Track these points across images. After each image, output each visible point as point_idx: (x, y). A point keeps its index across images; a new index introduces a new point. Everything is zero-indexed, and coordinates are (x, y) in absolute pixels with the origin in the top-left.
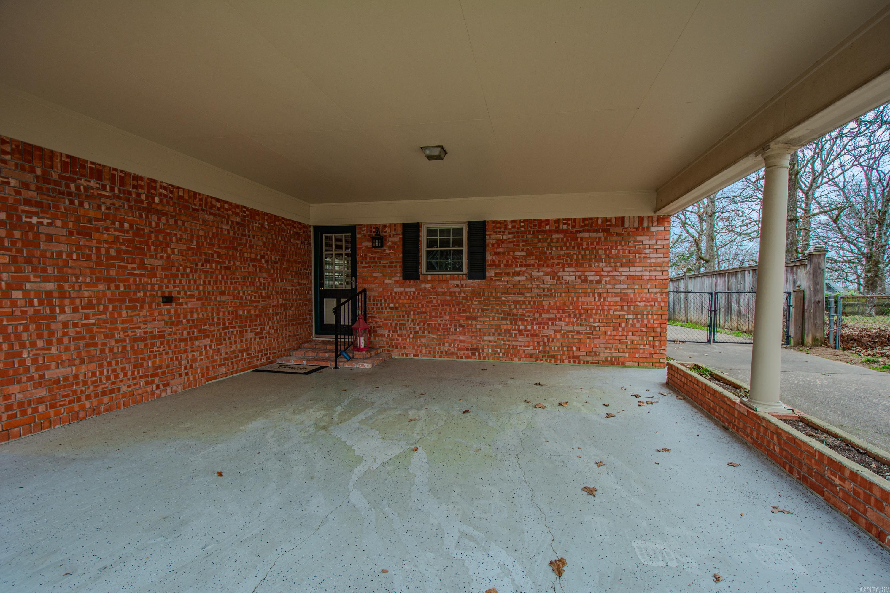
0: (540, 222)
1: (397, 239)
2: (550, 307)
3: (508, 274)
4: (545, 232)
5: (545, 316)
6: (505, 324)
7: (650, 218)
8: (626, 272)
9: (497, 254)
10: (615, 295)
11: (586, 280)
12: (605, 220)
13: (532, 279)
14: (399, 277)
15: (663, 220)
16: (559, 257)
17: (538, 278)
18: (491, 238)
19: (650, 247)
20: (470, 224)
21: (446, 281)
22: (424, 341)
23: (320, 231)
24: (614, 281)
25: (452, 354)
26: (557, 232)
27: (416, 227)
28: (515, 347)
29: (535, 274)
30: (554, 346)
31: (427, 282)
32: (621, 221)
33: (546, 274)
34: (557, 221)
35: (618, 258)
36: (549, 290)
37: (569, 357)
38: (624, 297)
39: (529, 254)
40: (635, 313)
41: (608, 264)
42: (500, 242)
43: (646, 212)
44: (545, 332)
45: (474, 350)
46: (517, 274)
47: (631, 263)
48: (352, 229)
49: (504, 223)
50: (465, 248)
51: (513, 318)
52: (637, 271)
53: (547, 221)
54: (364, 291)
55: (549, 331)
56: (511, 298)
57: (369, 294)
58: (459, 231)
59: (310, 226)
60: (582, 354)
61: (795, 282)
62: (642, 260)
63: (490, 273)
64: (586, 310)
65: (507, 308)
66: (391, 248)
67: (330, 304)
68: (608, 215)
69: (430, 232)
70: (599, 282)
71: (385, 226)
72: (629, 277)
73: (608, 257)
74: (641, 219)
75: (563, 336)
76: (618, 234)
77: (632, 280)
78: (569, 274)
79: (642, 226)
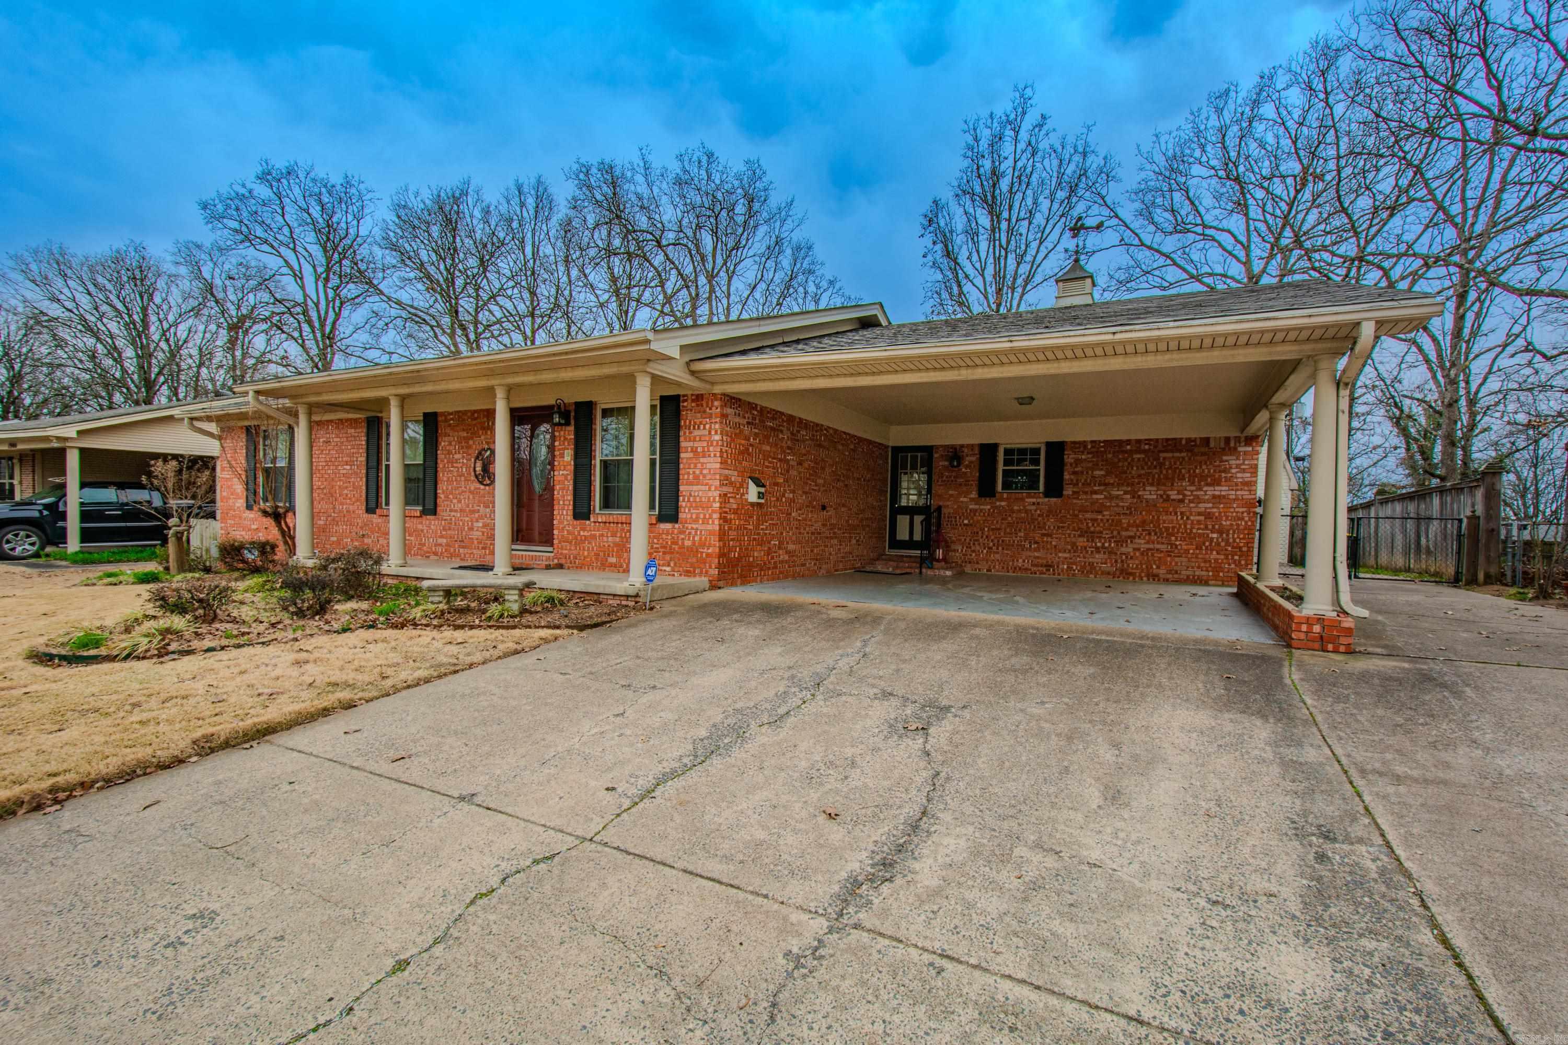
0: (1120, 443)
1: (973, 459)
2: (1129, 525)
3: (1086, 493)
4: (1126, 452)
5: (1124, 533)
6: (1081, 542)
7: (1237, 439)
8: (1210, 491)
9: (1074, 473)
10: (1199, 514)
11: (1168, 499)
12: (1189, 440)
13: (1110, 498)
14: (974, 495)
15: (1250, 440)
16: (1140, 476)
17: (1117, 497)
18: (1069, 458)
19: (1238, 466)
20: (1049, 445)
21: (1022, 499)
22: (998, 556)
23: (897, 450)
24: (1198, 500)
25: (1026, 569)
26: (1139, 451)
27: (995, 447)
28: (1091, 564)
29: (1115, 492)
30: (1132, 564)
31: (1002, 500)
32: (1206, 441)
33: (1126, 493)
34: (1139, 441)
35: (1202, 478)
36: (1129, 508)
37: (1148, 576)
38: (1208, 516)
39: (1108, 473)
40: (1220, 532)
41: (1192, 484)
42: (1078, 462)
43: (1233, 433)
44: (1123, 550)
45: (1048, 566)
46: (1096, 492)
47: (1217, 482)
48: (928, 450)
49: (1084, 444)
50: (1042, 467)
51: (1091, 536)
52: (1222, 490)
53: (1129, 442)
54: (939, 509)
55: (1128, 549)
56: (1088, 515)
57: (944, 511)
58: (1036, 451)
59: (887, 447)
60: (1162, 572)
62: (1227, 480)
63: (1068, 491)
64: (1167, 529)
65: (1084, 526)
66: (967, 467)
67: (903, 521)
68: (1193, 435)
69: (1008, 452)
70: (1182, 501)
71: (962, 446)
72: (1214, 497)
73: (1192, 477)
74: (1227, 440)
75: (1142, 554)
76: (1203, 454)
77: (1217, 499)
78: (1150, 493)
79: (1228, 446)
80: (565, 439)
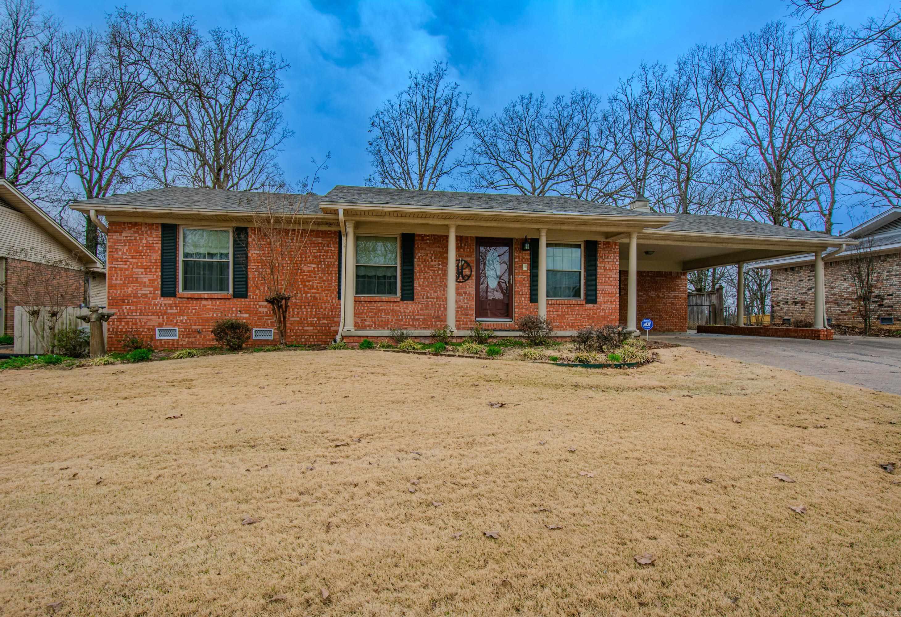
2: (646, 308)
4: (644, 276)
5: (644, 311)
7: (681, 273)
8: (673, 294)
10: (670, 303)
11: (659, 297)
12: (665, 272)
15: (685, 274)
16: (648, 287)
19: (680, 284)
24: (669, 297)
26: (648, 276)
32: (671, 273)
33: (644, 294)
34: (648, 272)
35: (670, 288)
36: (646, 300)
37: (653, 329)
38: (673, 303)
40: (676, 310)
41: (667, 290)
43: (680, 270)
47: (674, 290)
52: (677, 293)
53: (644, 272)
60: (658, 327)
61: (710, 301)
62: (678, 289)
64: (659, 309)
68: (667, 270)
70: (663, 297)
73: (667, 287)
74: (678, 273)
76: (670, 278)
77: (675, 297)
78: (653, 294)
79: (678, 276)
80: (523, 258)
